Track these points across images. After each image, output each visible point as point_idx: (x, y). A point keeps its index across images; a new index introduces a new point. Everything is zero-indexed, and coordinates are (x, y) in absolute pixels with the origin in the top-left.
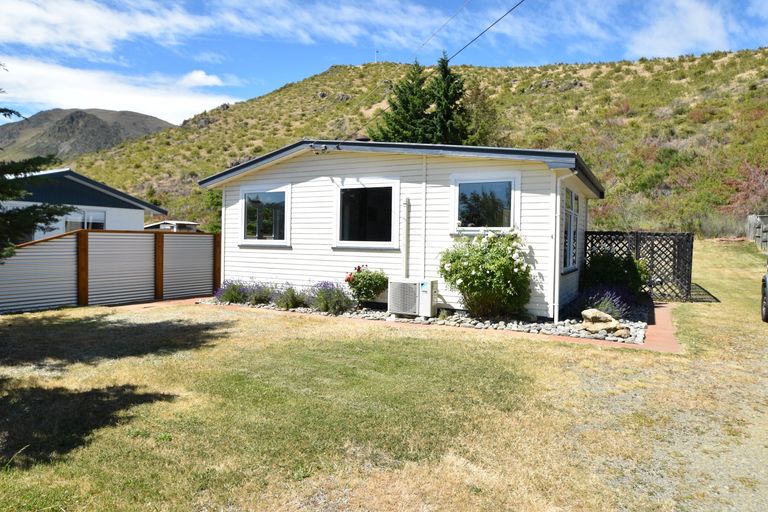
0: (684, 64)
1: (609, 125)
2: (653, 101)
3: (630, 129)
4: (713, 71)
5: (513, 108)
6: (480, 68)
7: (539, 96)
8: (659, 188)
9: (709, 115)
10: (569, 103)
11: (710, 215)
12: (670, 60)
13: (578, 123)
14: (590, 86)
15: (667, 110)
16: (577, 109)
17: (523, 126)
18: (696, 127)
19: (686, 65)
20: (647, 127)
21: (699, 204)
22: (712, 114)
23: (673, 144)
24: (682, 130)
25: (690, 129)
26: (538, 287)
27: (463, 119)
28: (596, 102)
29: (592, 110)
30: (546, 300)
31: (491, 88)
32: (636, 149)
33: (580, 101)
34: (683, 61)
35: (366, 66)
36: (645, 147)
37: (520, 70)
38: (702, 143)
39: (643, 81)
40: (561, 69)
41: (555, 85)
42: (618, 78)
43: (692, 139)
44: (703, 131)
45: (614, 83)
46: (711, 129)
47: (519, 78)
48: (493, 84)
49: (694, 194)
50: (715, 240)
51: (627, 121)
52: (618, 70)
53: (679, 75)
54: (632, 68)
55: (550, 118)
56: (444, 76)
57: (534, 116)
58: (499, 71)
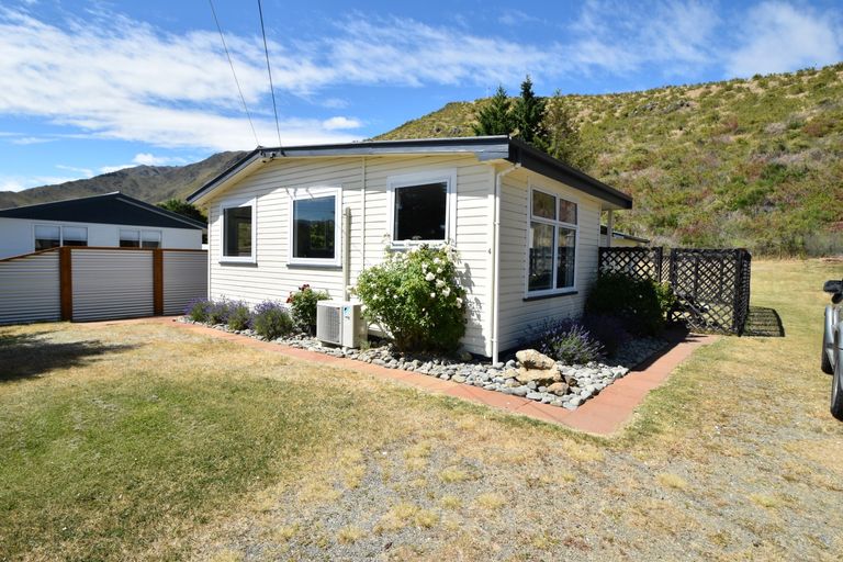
0: (803, 78)
1: (714, 143)
2: (764, 117)
3: (737, 146)
4: (836, 83)
5: (615, 133)
6: (586, 96)
7: (643, 119)
8: (761, 205)
9: (826, 128)
10: (673, 124)
11: (818, 233)
12: (787, 75)
13: (681, 143)
14: (697, 106)
15: (780, 125)
16: (681, 129)
17: (624, 149)
18: (811, 141)
19: (805, 79)
20: (755, 143)
21: (806, 221)
22: (831, 126)
23: (783, 159)
24: (795, 144)
25: (803, 143)
26: (475, 317)
27: (544, 140)
28: (703, 122)
29: (698, 130)
30: (484, 333)
31: (595, 114)
32: (741, 166)
33: (685, 121)
34: (802, 75)
35: (478, 102)
36: (751, 163)
37: (626, 96)
38: (816, 157)
39: (755, 98)
40: (668, 91)
41: (661, 107)
42: (728, 97)
43: (806, 154)
44: (819, 145)
45: (724, 101)
46: (828, 142)
47: (624, 103)
48: (598, 111)
49: (801, 210)
50: (821, 260)
51: (733, 138)
52: (729, 89)
53: (797, 89)
54: (744, 86)
55: (652, 139)
56: (526, 100)
57: (636, 138)
58: (605, 98)
